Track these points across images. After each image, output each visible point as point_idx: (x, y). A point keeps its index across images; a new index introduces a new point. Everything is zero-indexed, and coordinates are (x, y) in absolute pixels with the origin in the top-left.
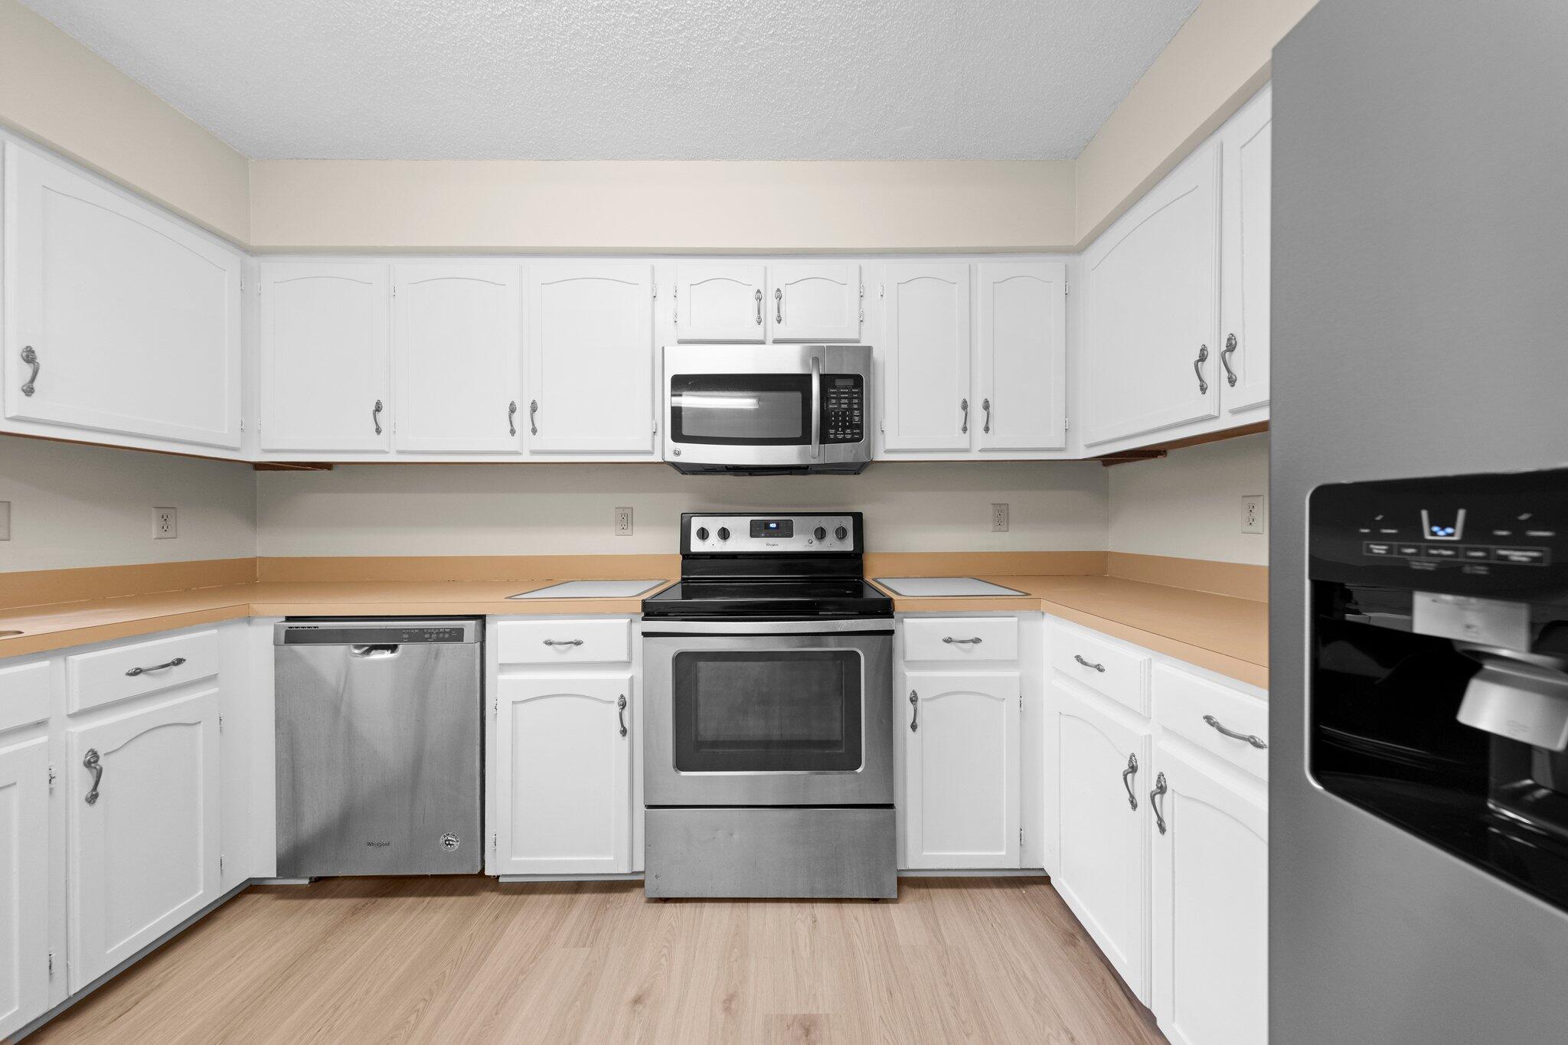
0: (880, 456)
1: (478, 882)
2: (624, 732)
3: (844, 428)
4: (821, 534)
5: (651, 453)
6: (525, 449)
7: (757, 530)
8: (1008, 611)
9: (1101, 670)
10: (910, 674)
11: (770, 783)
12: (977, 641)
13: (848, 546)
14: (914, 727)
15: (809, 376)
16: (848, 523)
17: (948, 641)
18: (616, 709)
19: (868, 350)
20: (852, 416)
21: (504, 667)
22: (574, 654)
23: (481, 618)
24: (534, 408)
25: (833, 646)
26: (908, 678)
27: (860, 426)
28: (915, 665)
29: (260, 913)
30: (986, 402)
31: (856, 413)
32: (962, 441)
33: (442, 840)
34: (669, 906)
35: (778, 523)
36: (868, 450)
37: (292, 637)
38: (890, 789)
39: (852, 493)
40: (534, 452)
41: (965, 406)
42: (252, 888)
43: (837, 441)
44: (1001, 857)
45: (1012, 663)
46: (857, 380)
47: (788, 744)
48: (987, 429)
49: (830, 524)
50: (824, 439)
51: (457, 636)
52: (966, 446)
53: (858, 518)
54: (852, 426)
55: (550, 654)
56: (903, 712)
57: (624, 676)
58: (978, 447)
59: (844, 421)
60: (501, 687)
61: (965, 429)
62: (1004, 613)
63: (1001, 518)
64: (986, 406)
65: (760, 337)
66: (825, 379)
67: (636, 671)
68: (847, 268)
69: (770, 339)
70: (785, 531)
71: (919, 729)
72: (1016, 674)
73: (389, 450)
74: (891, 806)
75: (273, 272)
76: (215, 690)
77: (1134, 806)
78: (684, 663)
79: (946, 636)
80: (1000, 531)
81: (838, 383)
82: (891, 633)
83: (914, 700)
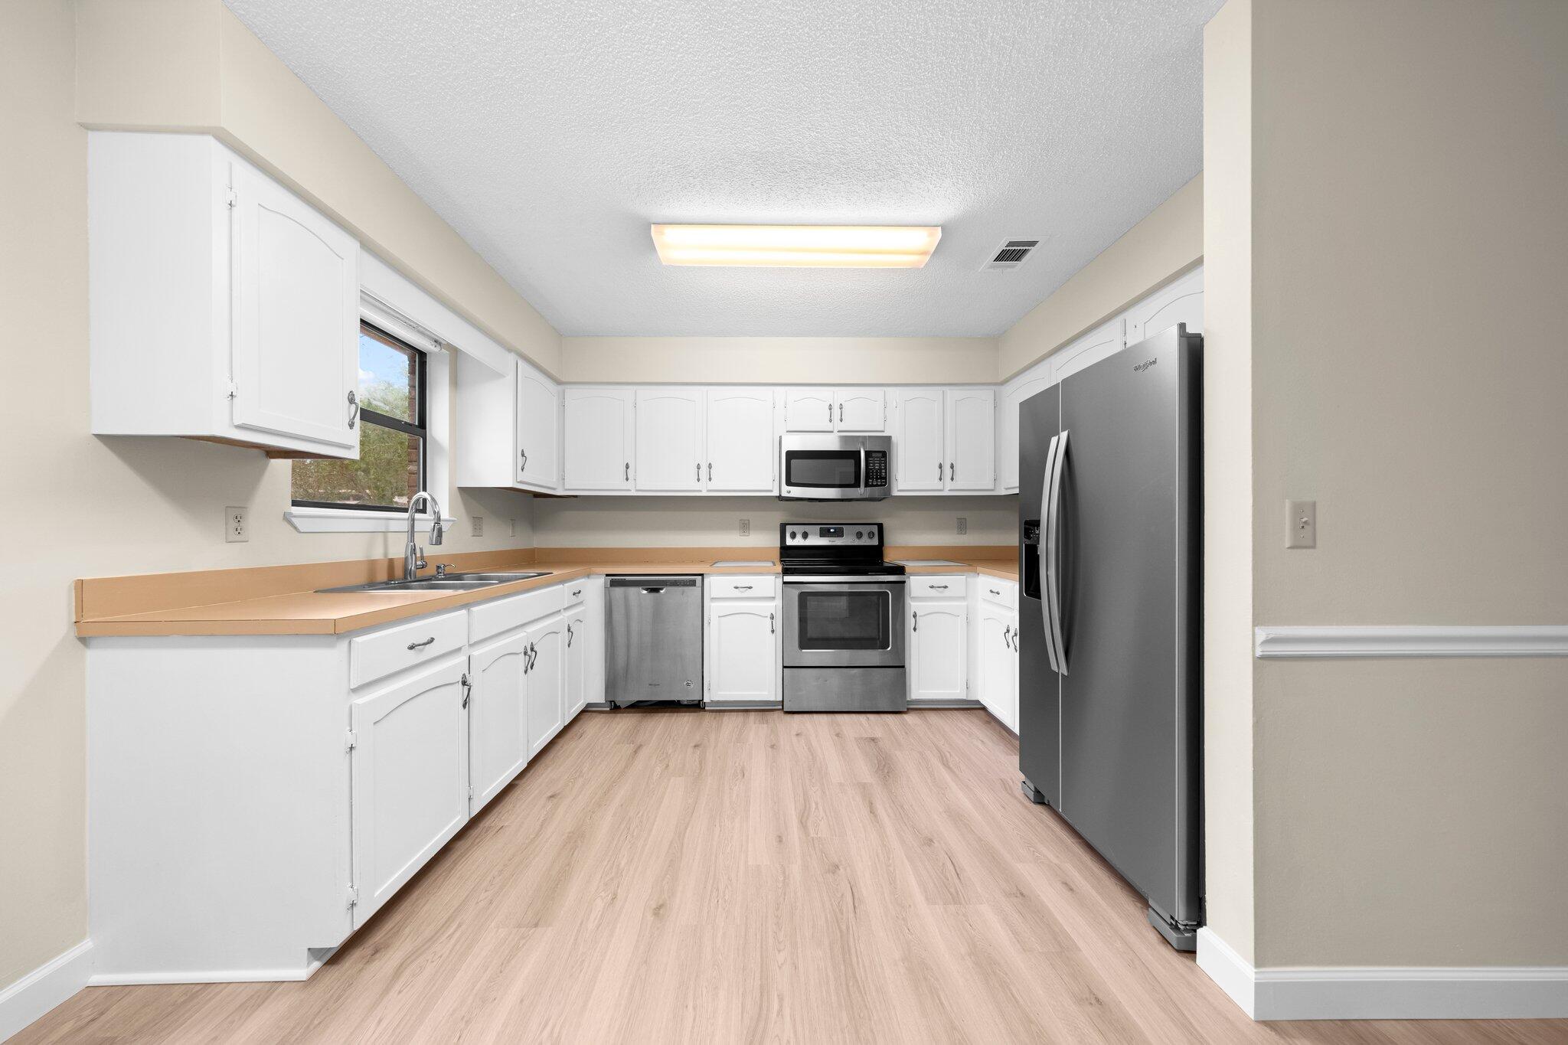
0: (895, 493)
1: (697, 706)
2: (773, 631)
3: (877, 479)
4: (859, 535)
5: (771, 491)
6: (704, 489)
7: (824, 533)
8: (961, 572)
9: (999, 594)
10: (912, 604)
11: (844, 656)
12: (946, 587)
13: (875, 542)
14: (915, 629)
15: (859, 452)
16: (875, 529)
17: (932, 587)
18: (769, 621)
19: (889, 438)
20: (881, 473)
21: (713, 599)
22: (748, 593)
23: (702, 575)
24: (710, 466)
25: (875, 589)
26: (912, 606)
27: (885, 478)
28: (915, 599)
29: (593, 727)
30: (952, 464)
31: (883, 471)
32: (938, 485)
33: (685, 683)
34: (796, 716)
35: (835, 529)
36: (889, 490)
37: (614, 584)
38: (903, 658)
39: (878, 513)
40: (709, 491)
41: (941, 466)
42: (587, 711)
43: (873, 486)
44: (957, 693)
45: (964, 598)
46: (884, 454)
47: (856, 639)
48: (952, 479)
49: (865, 530)
50: (867, 485)
51: (693, 583)
52: (941, 487)
53: (880, 526)
54: (881, 478)
55: (737, 593)
56: (910, 622)
57: (772, 604)
58: (947, 489)
59: (877, 475)
60: (712, 609)
61: (940, 479)
62: (960, 574)
63: (962, 527)
64: (952, 467)
65: (831, 430)
66: (867, 453)
67: (779, 602)
68: (877, 392)
69: (836, 431)
70: (839, 533)
71: (917, 631)
72: (964, 603)
73: (631, 490)
74: (903, 667)
75: (573, 394)
76: (584, 608)
77: (1009, 646)
78: (803, 597)
79: (931, 585)
80: (961, 534)
81: (874, 455)
82: (904, 582)
83: (915, 616)
